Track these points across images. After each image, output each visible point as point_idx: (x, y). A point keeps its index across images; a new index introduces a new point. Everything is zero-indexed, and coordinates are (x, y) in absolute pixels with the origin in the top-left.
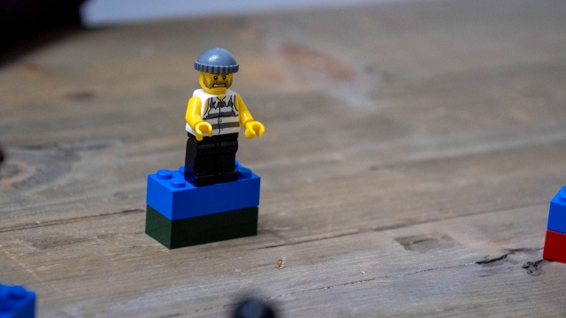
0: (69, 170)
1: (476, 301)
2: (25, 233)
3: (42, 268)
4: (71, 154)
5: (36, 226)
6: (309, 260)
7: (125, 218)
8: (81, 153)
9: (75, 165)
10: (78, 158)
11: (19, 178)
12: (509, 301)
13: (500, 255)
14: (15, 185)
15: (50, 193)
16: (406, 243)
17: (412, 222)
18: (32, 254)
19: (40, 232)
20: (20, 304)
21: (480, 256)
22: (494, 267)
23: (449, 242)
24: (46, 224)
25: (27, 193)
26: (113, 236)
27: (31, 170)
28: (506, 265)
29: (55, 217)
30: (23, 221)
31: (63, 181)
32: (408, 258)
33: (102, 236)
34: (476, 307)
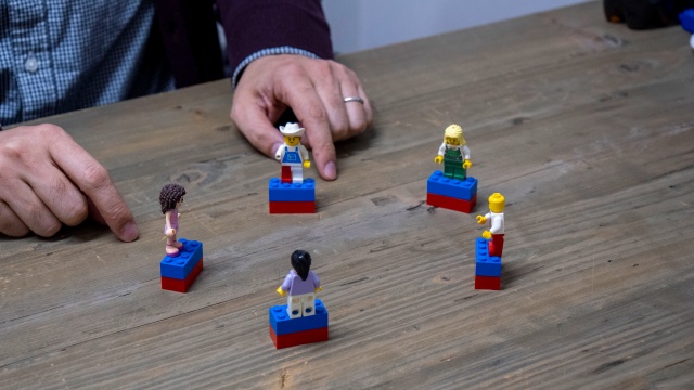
0: (222, 174)
1: (405, 229)
2: (206, 210)
3: (216, 228)
4: (222, 165)
5: (210, 206)
6: (332, 215)
7: (250, 198)
8: (227, 163)
9: (225, 170)
10: (225, 166)
11: (200, 180)
12: (419, 229)
13: (416, 204)
14: (199, 184)
15: (215, 187)
16: (376, 201)
17: (379, 190)
18: (210, 221)
19: (213, 209)
20: (196, 249)
21: (408, 206)
22: (415, 211)
23: (394, 199)
24: (215, 204)
25: (205, 188)
26: (245, 208)
27: (205, 175)
28: (420, 209)
29: (217, 201)
30: (205, 203)
31: (220, 180)
32: (376, 210)
33: (240, 209)
34: (404, 233)
